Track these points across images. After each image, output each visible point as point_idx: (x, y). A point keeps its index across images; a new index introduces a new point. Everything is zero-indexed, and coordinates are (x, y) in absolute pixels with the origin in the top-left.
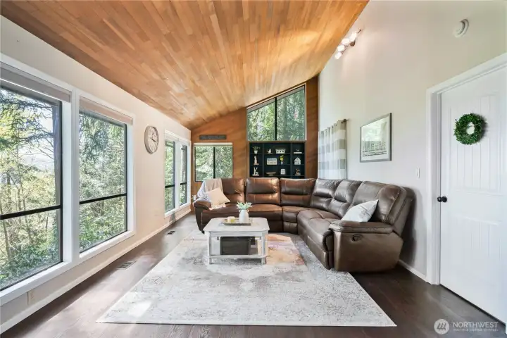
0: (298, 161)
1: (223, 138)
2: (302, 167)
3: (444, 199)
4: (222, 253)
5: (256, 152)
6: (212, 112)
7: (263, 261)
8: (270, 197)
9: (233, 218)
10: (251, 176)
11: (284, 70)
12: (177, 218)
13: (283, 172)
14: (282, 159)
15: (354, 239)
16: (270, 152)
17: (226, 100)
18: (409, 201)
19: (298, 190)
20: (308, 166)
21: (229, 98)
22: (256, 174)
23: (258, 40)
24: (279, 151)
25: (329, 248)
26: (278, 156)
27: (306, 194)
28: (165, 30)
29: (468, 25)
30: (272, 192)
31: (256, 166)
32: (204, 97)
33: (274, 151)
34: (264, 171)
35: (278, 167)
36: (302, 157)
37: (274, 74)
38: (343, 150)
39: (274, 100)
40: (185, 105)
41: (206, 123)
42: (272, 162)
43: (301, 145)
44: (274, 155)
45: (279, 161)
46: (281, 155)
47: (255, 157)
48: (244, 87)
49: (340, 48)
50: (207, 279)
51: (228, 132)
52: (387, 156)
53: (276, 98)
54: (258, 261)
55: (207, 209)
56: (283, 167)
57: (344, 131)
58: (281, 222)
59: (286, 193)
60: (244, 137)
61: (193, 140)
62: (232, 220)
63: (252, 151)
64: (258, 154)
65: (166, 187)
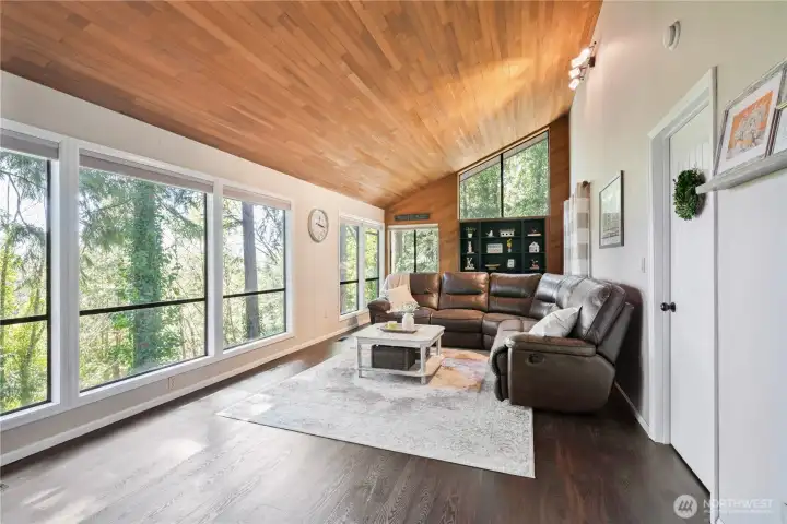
0: (534, 248)
1: (425, 217)
2: (541, 256)
3: (673, 307)
4: (374, 365)
5: (470, 235)
6: (406, 185)
7: (423, 381)
8: (473, 299)
9: (395, 322)
10: (463, 269)
11: (496, 116)
12: (360, 324)
13: (511, 263)
14: (509, 245)
15: (531, 360)
16: (491, 234)
17: (421, 169)
18: (629, 308)
19: (514, 290)
20: (548, 255)
21: (421, 164)
22: (470, 266)
23: (430, 88)
24: (505, 234)
25: (502, 370)
26: (503, 241)
27: (524, 297)
28: (300, 103)
29: (679, 30)
30: (478, 293)
31: (470, 256)
32: (384, 168)
33: (497, 234)
34: (483, 262)
35: (505, 256)
36: (541, 241)
37: (481, 124)
38: (585, 230)
39: (499, 158)
40: (361, 179)
41: (403, 198)
42: (495, 249)
43: (538, 223)
44: (497, 239)
45: (505, 248)
46: (507, 238)
47: (470, 244)
48: (437, 148)
49: (574, 73)
50: (344, 391)
51: (432, 209)
52: (618, 239)
53: (502, 155)
54: (417, 380)
55: (384, 311)
56: (511, 256)
57: (587, 199)
58: (478, 335)
59: (497, 294)
60: (454, 216)
61: (387, 222)
62: (392, 326)
63: (463, 234)
64: (474, 239)
65: (342, 283)
